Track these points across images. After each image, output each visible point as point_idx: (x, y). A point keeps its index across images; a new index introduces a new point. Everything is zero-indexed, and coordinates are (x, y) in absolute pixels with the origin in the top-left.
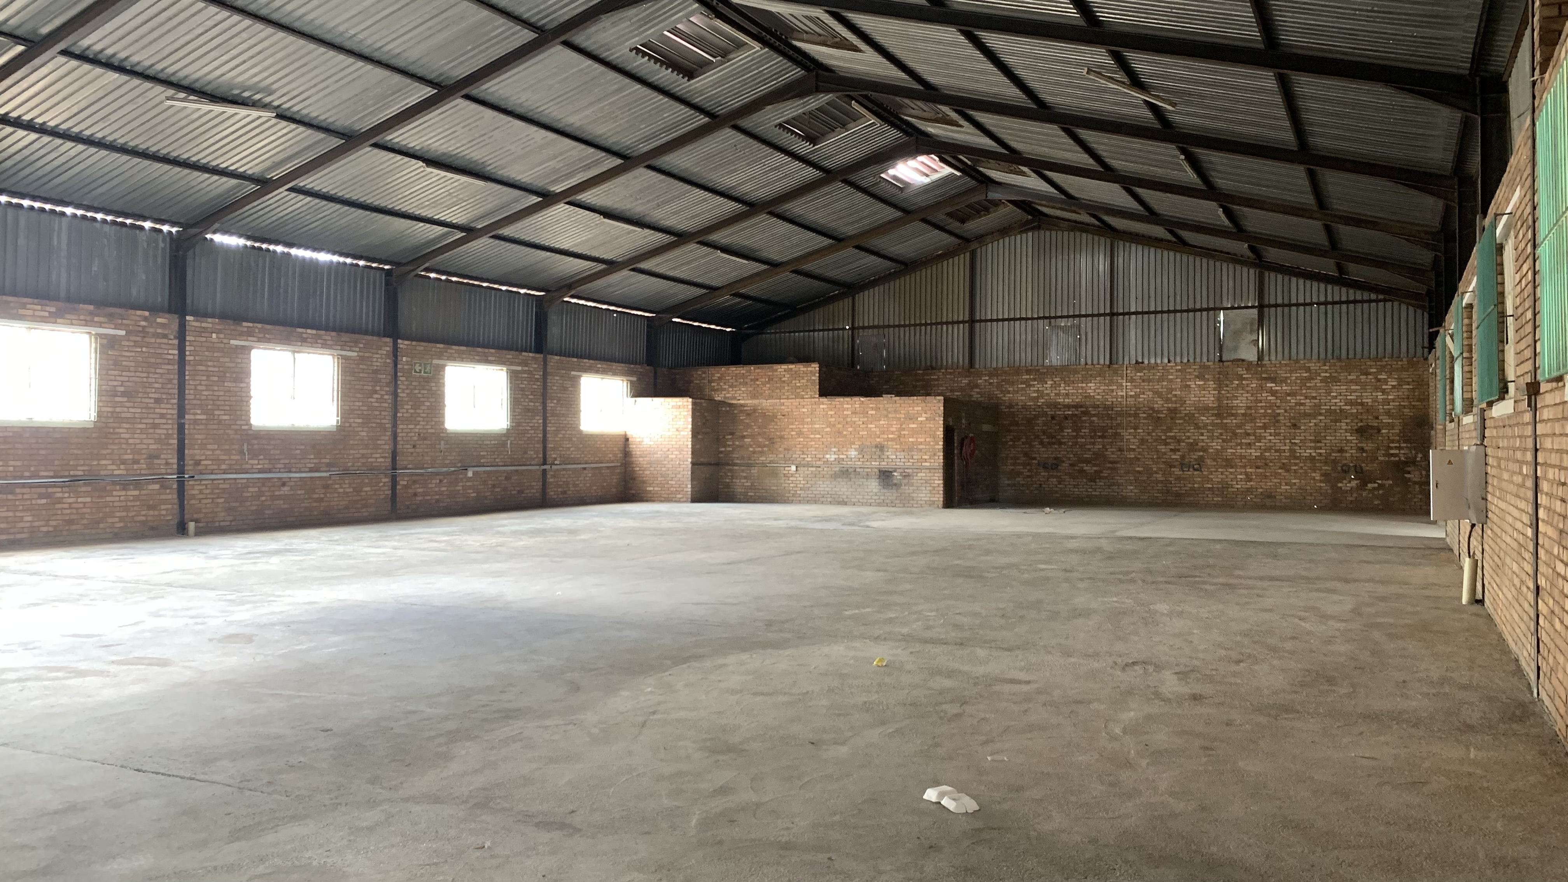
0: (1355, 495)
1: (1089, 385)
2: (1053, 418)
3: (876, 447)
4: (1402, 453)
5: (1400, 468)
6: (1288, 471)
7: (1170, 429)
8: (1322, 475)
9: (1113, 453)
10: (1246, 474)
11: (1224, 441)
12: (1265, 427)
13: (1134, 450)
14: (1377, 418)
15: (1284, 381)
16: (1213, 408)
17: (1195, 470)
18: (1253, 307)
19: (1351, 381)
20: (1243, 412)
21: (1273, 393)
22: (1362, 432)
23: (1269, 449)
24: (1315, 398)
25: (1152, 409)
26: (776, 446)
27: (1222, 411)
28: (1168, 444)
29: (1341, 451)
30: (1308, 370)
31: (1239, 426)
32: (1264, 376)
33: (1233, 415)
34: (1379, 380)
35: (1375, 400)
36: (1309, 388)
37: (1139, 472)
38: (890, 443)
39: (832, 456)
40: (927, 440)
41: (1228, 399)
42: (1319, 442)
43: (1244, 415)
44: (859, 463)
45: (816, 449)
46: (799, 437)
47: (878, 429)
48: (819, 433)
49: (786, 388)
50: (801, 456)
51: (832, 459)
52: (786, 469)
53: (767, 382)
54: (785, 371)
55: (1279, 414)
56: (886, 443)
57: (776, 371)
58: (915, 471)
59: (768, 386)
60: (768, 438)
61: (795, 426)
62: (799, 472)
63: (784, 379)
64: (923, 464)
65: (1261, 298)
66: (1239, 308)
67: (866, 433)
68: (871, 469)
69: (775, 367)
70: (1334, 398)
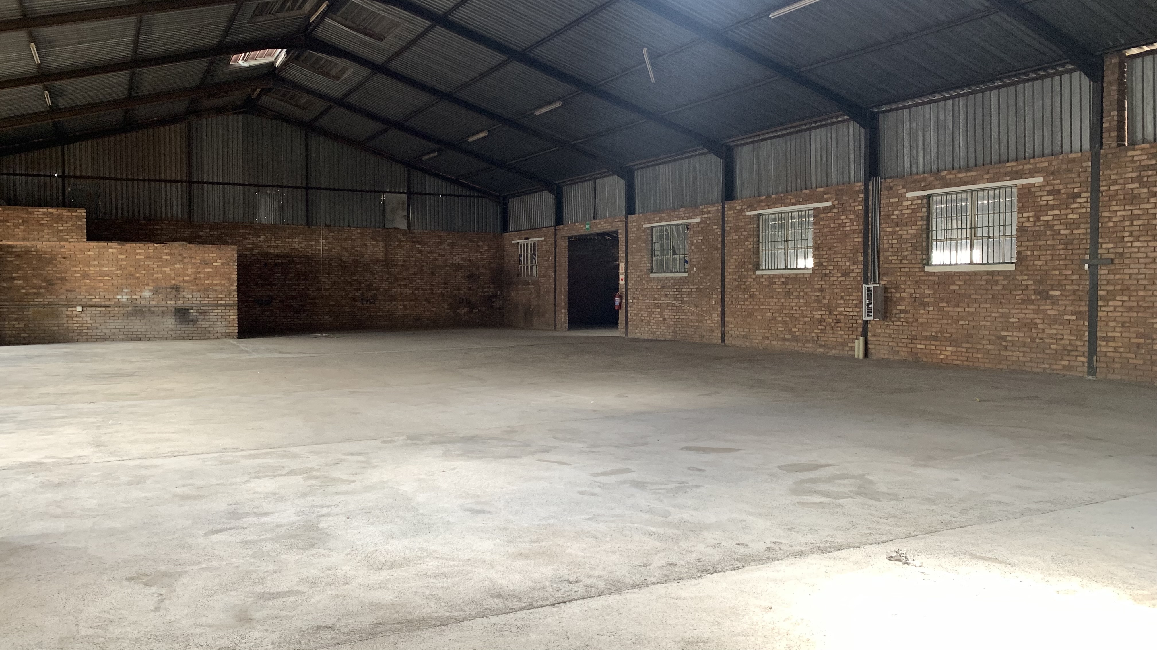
0: (466, 317)
1: (294, 240)
3: (172, 288)
4: (490, 290)
5: (490, 299)
6: (429, 302)
7: (353, 274)
8: (448, 305)
9: (313, 292)
10: (404, 305)
11: (390, 283)
12: (415, 274)
13: (328, 289)
14: (478, 269)
15: (426, 244)
16: (382, 261)
17: (371, 303)
18: (403, 193)
19: (464, 246)
20: (401, 263)
21: (420, 252)
22: (470, 277)
23: (417, 289)
24: (444, 256)
25: (341, 260)
26: (56, 288)
27: (388, 263)
28: (353, 285)
29: (459, 289)
30: (440, 237)
31: (399, 273)
32: (414, 240)
33: (395, 265)
34: (478, 246)
35: (477, 258)
36: (441, 249)
37: (333, 306)
38: (185, 284)
39: (124, 297)
40: (222, 282)
41: (391, 254)
42: (446, 284)
43: (402, 265)
44: (154, 303)
45: (105, 290)
46: (84, 279)
47: (173, 272)
48: (108, 275)
49: (46, 231)
50: (87, 297)
51: (124, 300)
52: (69, 309)
53: (20, 224)
54: (44, 213)
55: (423, 266)
56: (182, 284)
57: (32, 213)
58: (210, 308)
59: (22, 227)
60: (45, 280)
61: (79, 269)
62: (86, 312)
63: (42, 222)
64: (219, 302)
65: (409, 188)
66: (395, 192)
67: (161, 275)
68: (167, 307)
69: (30, 209)
70: (455, 256)
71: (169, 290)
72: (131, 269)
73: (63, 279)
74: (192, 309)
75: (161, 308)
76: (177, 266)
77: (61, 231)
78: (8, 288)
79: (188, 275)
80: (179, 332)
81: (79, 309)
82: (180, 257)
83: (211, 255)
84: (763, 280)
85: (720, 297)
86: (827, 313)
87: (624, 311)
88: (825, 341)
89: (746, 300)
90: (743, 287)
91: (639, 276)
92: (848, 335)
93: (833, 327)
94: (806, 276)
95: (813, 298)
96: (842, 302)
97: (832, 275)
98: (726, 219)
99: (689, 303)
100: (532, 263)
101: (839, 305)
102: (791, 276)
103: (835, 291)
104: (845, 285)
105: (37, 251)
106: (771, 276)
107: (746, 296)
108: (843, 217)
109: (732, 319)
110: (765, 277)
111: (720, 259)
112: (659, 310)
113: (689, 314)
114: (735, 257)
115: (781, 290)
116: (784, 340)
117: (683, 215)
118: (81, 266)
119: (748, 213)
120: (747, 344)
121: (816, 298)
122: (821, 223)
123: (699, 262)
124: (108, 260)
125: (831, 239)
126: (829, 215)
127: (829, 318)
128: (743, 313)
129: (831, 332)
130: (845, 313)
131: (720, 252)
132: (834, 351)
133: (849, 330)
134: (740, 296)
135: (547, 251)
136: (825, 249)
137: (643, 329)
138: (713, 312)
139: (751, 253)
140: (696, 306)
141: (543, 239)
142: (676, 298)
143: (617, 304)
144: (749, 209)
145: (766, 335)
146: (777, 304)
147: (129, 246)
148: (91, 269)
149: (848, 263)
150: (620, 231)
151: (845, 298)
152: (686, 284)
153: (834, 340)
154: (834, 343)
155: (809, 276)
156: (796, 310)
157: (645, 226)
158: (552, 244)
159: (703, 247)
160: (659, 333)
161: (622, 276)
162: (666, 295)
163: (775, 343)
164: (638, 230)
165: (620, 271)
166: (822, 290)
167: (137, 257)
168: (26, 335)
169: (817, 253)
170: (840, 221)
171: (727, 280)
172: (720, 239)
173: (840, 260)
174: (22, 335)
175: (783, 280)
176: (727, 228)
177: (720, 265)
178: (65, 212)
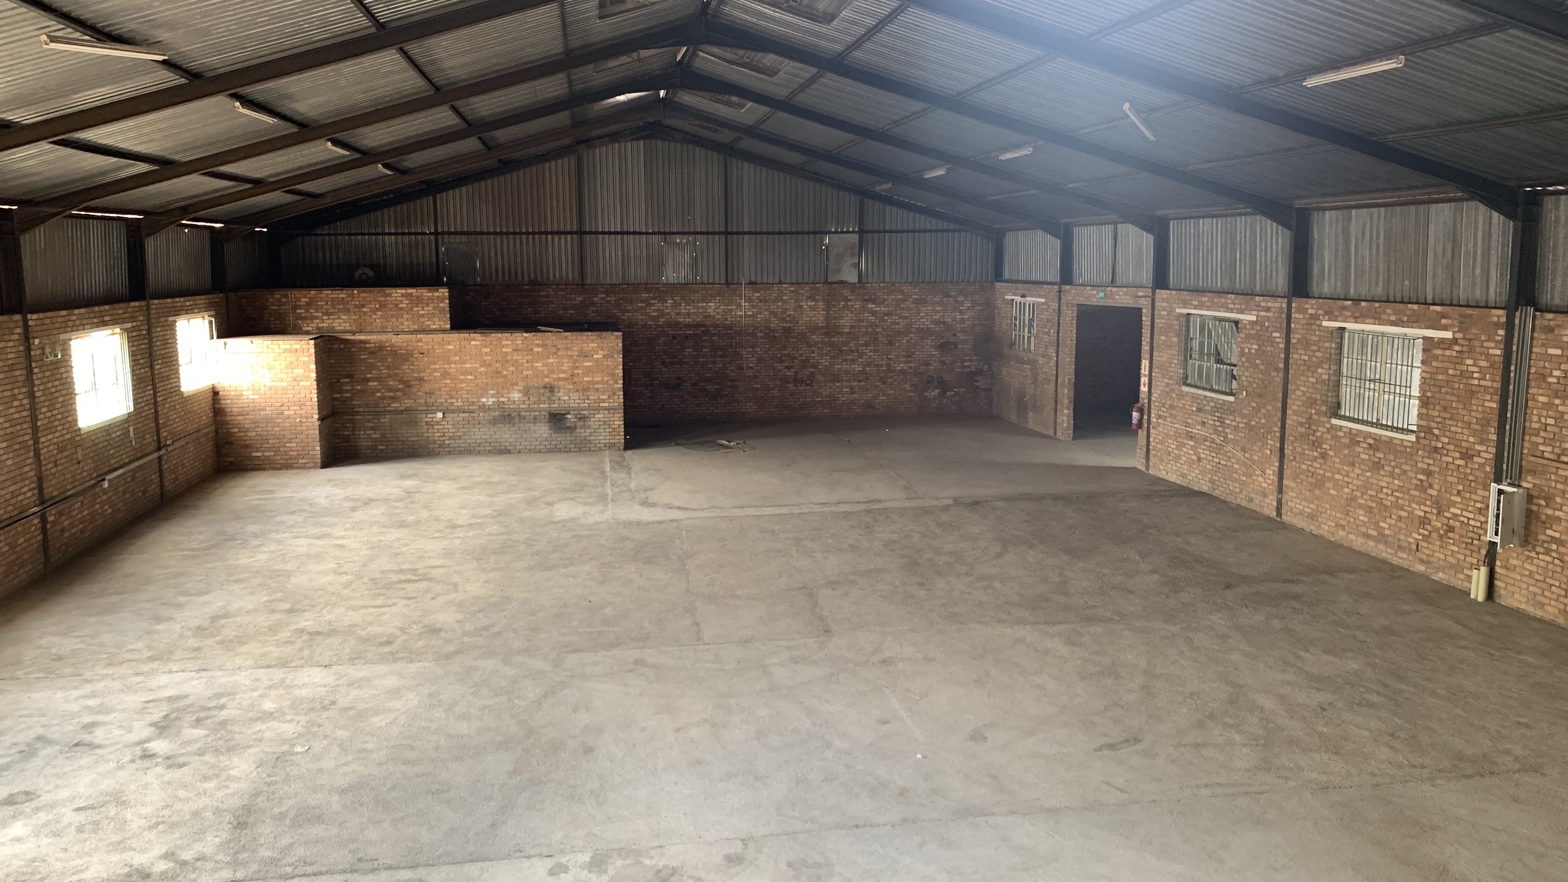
0: (937, 402)
1: (709, 304)
2: (674, 337)
3: (545, 387)
4: (972, 365)
5: (971, 377)
6: (884, 383)
7: (784, 348)
8: (912, 386)
9: (733, 371)
10: (851, 387)
11: (832, 358)
12: (866, 344)
13: (752, 368)
14: (955, 335)
15: (882, 302)
16: (823, 328)
17: (807, 385)
18: (853, 232)
19: (936, 303)
20: (848, 330)
22: (944, 347)
23: (869, 364)
24: (906, 318)
25: (769, 328)
26: (414, 390)
27: (830, 330)
28: (783, 361)
29: (927, 364)
30: (902, 292)
31: (845, 343)
32: (866, 297)
33: (839, 333)
34: (957, 302)
35: (954, 319)
36: (902, 309)
37: (757, 389)
38: (560, 383)
39: (491, 400)
40: (606, 379)
41: (835, 318)
42: (910, 357)
43: (848, 333)
44: (524, 406)
45: (468, 392)
46: (444, 378)
47: (546, 368)
48: (471, 374)
49: (405, 316)
50: (449, 401)
51: (490, 403)
52: (429, 416)
53: (378, 310)
54: (403, 295)
55: (878, 333)
56: (556, 383)
57: (390, 295)
58: (591, 412)
59: (380, 313)
60: (402, 381)
61: (438, 366)
62: (447, 419)
63: (401, 306)
64: (601, 405)
65: (861, 224)
66: (842, 232)
67: (531, 372)
68: (540, 412)
69: (388, 291)
70: (923, 317)
71: (542, 391)
72: (497, 365)
73: (421, 379)
74: (569, 414)
75: (533, 414)
76: (551, 360)
77: (423, 316)
78: (363, 391)
79: (564, 372)
80: (554, 443)
81: (440, 415)
82: (554, 349)
83: (591, 345)
84: (1341, 434)
85: (1278, 445)
86: (1435, 511)
87: (1145, 433)
88: (1428, 555)
89: (1315, 459)
90: (1311, 437)
91: (1167, 384)
92: (1465, 556)
93: (1441, 536)
94: (1406, 443)
95: (1414, 481)
96: (1459, 500)
97: (1445, 452)
98: (1293, 326)
99: (1235, 442)
100: (1029, 332)
101: (1454, 504)
102: (1383, 439)
103: (1450, 479)
104: (1466, 475)
105: (391, 346)
106: (1354, 432)
107: (1315, 454)
108: (1470, 362)
109: (1293, 485)
110: (1344, 429)
111: (1281, 385)
112: (1191, 443)
113: (1234, 461)
114: (1302, 388)
115: (1366, 457)
116: (1367, 536)
117: (1232, 306)
118: (441, 363)
119: (1325, 323)
120: (1313, 528)
121: (1419, 483)
122: (1434, 364)
123: (1251, 383)
124: (470, 355)
125: (1447, 393)
126: (1447, 353)
127: (1436, 520)
128: (1310, 479)
129: (1438, 543)
130: (1462, 519)
131: (1281, 374)
132: (1441, 575)
133: (1466, 548)
134: (1307, 452)
135: (1048, 320)
136: (1437, 407)
137: (1169, 466)
138: (1267, 466)
139: (1326, 388)
140: (1243, 449)
141: (1043, 300)
142: (1216, 431)
143: (1135, 421)
144: (1327, 317)
145: (1342, 522)
146: (1361, 477)
147: (495, 337)
148: (452, 366)
149: (1471, 439)
150: (1144, 311)
151: (1463, 494)
152: (1232, 413)
153: (1442, 557)
154: (1441, 563)
155: (1409, 444)
156: (1387, 494)
157: (1178, 310)
158: (1054, 310)
159: (1258, 362)
160: (1191, 478)
161: (1144, 380)
162: (1204, 423)
163: (1353, 537)
164: (1169, 313)
165: (1143, 371)
166: (1429, 474)
167: (504, 350)
168: (383, 447)
169: (1424, 411)
170: (1465, 368)
171: (1289, 422)
172: (1283, 356)
173: (1460, 430)
174: (379, 447)
175: (1371, 441)
176: (1294, 341)
177: (1280, 395)
178: (425, 293)
